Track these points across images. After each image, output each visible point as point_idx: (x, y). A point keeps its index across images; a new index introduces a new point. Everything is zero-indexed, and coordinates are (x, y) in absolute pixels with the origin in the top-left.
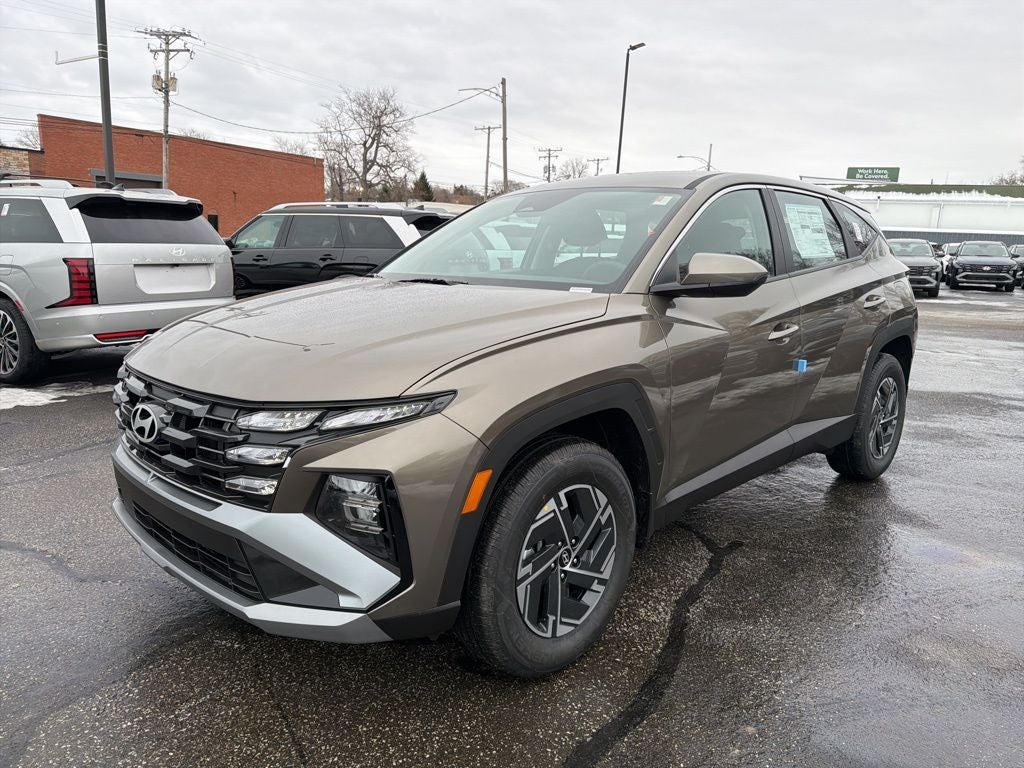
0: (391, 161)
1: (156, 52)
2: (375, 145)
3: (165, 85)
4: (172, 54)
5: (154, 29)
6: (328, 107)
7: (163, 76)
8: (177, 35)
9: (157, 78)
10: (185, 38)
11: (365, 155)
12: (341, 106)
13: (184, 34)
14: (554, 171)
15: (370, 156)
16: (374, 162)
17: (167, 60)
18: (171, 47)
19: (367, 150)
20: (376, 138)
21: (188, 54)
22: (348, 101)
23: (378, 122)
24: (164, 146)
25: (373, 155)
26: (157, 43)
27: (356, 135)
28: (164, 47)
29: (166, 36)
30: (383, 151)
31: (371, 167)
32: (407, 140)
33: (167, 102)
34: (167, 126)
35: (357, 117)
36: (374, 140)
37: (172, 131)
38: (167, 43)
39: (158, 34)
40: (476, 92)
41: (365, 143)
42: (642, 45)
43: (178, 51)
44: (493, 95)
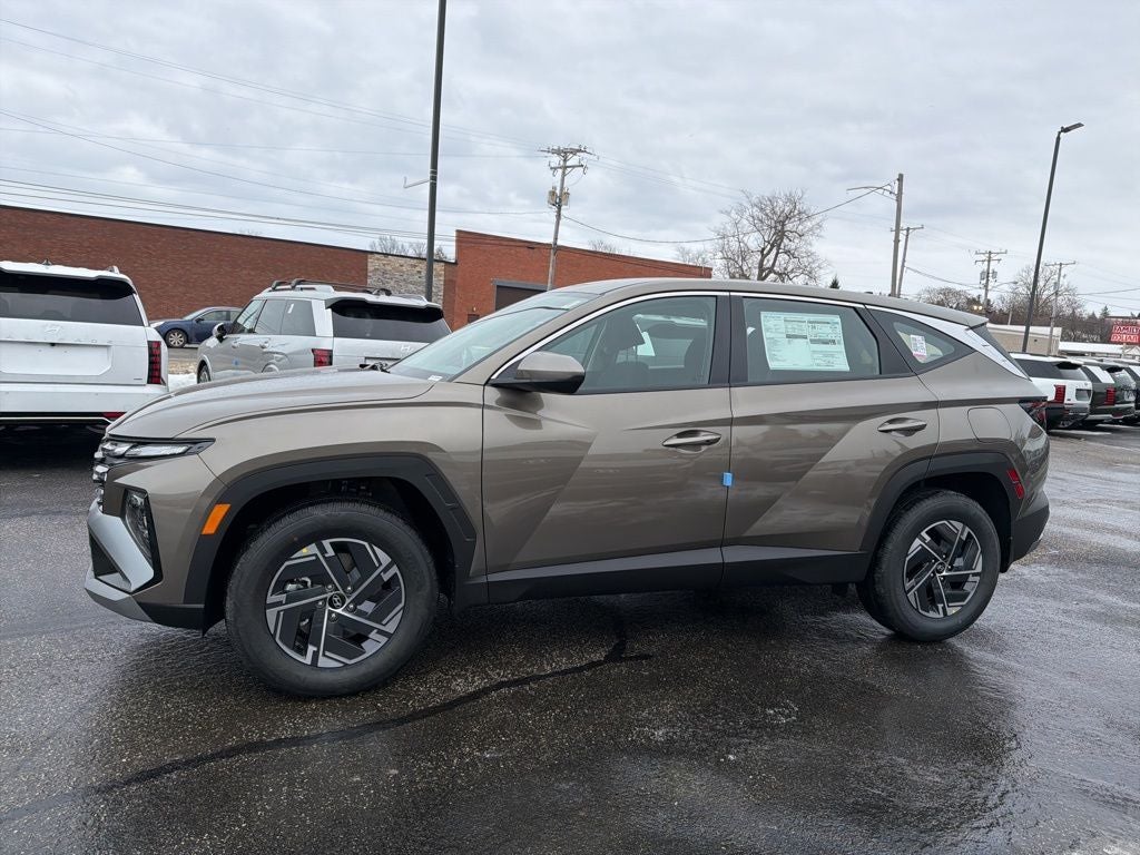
0: (789, 269)
1: (555, 169)
2: (774, 251)
3: (558, 200)
4: (569, 169)
5: (556, 148)
6: (728, 213)
7: (558, 192)
8: (574, 152)
9: (553, 193)
10: (582, 154)
11: (762, 261)
12: (741, 212)
13: (580, 151)
14: (994, 277)
15: (768, 263)
16: (771, 270)
17: (564, 175)
18: (568, 164)
19: (764, 256)
20: (776, 244)
21: (581, 169)
22: (749, 207)
23: (780, 227)
24: (552, 258)
25: (771, 263)
26: (556, 160)
27: (754, 241)
28: (562, 163)
29: (564, 153)
30: (783, 258)
31: (766, 276)
32: (811, 245)
33: (559, 216)
34: (556, 239)
35: (758, 222)
36: (772, 246)
37: (559, 243)
38: (565, 161)
39: (558, 152)
40: (868, 191)
41: (763, 249)
42: (1079, 125)
43: (573, 167)
44: (887, 193)
